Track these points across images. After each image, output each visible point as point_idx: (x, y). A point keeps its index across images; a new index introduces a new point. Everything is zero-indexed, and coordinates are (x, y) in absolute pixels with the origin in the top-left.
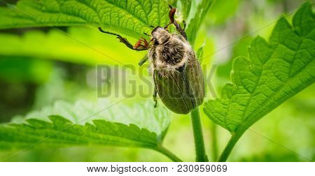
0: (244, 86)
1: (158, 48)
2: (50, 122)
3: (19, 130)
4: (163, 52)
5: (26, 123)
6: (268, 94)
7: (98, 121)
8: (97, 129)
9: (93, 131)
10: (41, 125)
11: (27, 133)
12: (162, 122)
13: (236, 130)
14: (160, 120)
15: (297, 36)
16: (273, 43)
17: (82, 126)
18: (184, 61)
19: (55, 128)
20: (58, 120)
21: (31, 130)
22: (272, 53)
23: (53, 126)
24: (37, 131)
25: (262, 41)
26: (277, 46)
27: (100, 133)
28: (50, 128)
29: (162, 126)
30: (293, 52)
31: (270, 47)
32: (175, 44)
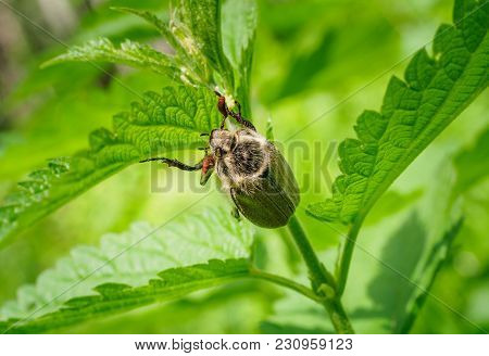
0: (358, 172)
1: (228, 159)
2: (97, 294)
3: (55, 318)
4: (236, 163)
5: (65, 307)
6: (388, 167)
7: (165, 272)
8: (166, 282)
9: (161, 286)
10: (86, 303)
11: (66, 317)
12: (240, 235)
13: (353, 220)
14: (235, 232)
15: (415, 93)
16: (386, 112)
17: (145, 287)
18: (266, 161)
19: (106, 299)
20: (107, 290)
21: (71, 313)
22: (387, 123)
23: (102, 298)
24: (81, 311)
25: (373, 113)
26: (392, 113)
27: (172, 284)
28: (99, 301)
29: (242, 240)
30: (413, 112)
31: (383, 117)
32: (247, 145)
